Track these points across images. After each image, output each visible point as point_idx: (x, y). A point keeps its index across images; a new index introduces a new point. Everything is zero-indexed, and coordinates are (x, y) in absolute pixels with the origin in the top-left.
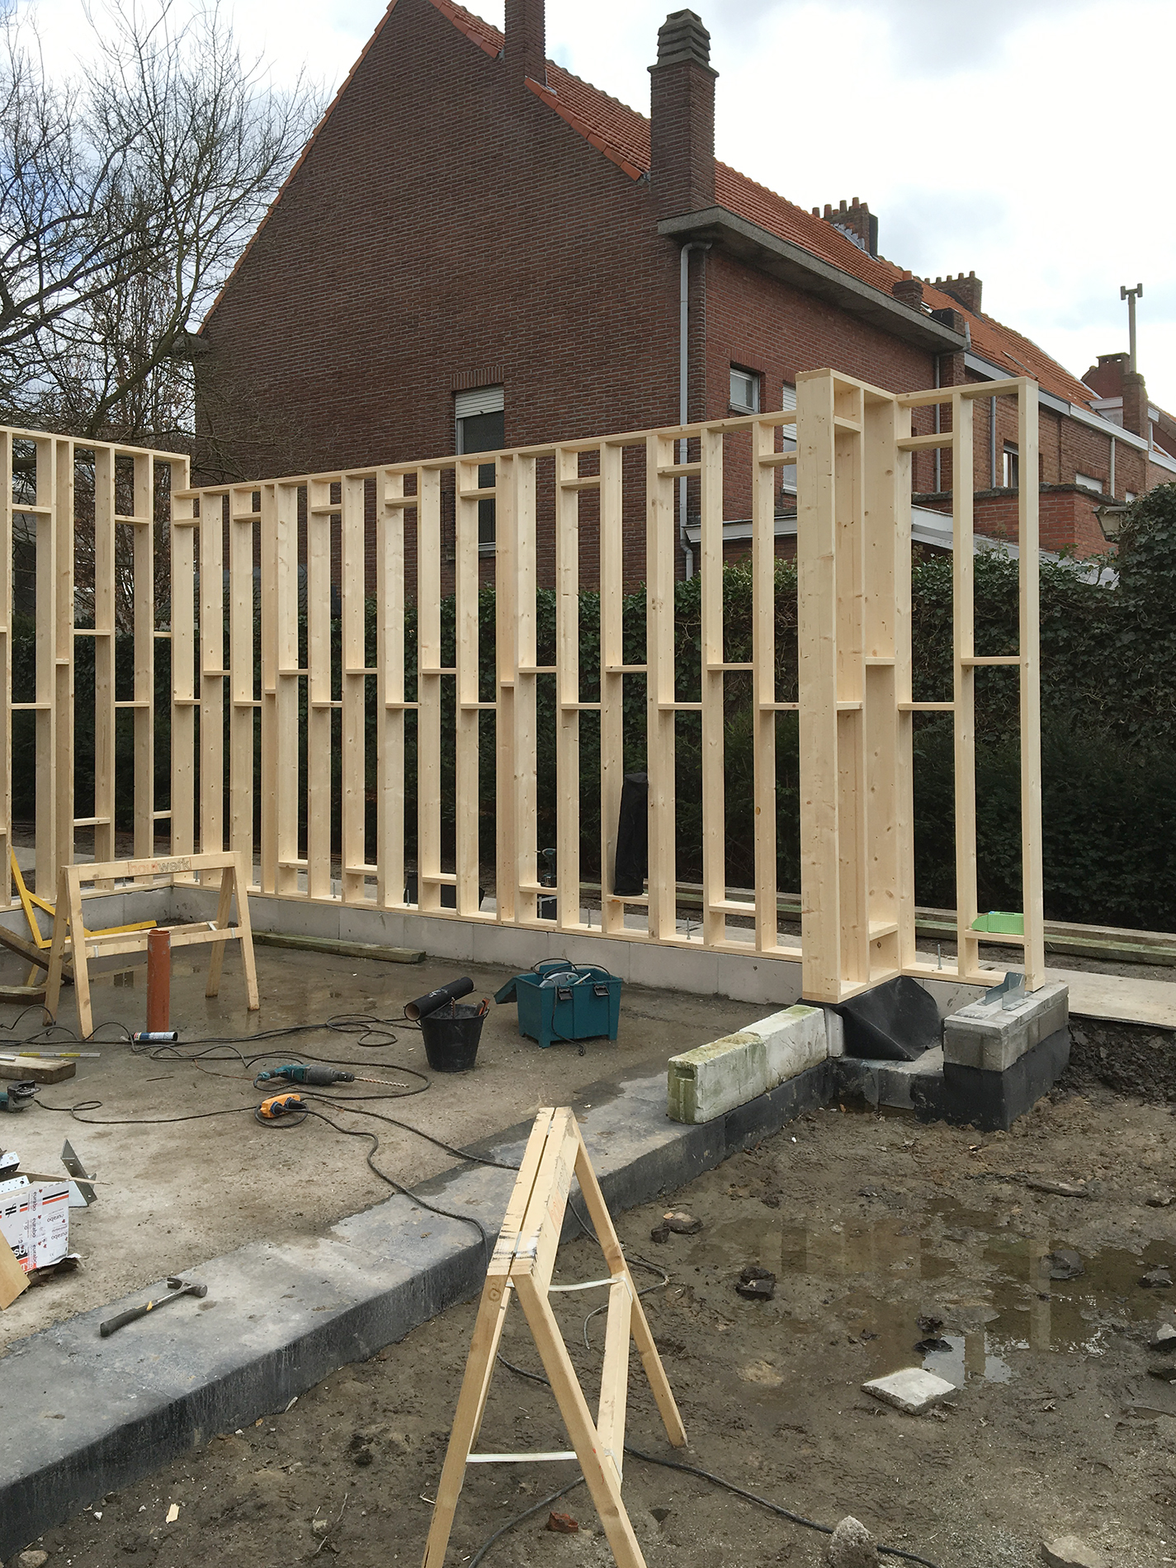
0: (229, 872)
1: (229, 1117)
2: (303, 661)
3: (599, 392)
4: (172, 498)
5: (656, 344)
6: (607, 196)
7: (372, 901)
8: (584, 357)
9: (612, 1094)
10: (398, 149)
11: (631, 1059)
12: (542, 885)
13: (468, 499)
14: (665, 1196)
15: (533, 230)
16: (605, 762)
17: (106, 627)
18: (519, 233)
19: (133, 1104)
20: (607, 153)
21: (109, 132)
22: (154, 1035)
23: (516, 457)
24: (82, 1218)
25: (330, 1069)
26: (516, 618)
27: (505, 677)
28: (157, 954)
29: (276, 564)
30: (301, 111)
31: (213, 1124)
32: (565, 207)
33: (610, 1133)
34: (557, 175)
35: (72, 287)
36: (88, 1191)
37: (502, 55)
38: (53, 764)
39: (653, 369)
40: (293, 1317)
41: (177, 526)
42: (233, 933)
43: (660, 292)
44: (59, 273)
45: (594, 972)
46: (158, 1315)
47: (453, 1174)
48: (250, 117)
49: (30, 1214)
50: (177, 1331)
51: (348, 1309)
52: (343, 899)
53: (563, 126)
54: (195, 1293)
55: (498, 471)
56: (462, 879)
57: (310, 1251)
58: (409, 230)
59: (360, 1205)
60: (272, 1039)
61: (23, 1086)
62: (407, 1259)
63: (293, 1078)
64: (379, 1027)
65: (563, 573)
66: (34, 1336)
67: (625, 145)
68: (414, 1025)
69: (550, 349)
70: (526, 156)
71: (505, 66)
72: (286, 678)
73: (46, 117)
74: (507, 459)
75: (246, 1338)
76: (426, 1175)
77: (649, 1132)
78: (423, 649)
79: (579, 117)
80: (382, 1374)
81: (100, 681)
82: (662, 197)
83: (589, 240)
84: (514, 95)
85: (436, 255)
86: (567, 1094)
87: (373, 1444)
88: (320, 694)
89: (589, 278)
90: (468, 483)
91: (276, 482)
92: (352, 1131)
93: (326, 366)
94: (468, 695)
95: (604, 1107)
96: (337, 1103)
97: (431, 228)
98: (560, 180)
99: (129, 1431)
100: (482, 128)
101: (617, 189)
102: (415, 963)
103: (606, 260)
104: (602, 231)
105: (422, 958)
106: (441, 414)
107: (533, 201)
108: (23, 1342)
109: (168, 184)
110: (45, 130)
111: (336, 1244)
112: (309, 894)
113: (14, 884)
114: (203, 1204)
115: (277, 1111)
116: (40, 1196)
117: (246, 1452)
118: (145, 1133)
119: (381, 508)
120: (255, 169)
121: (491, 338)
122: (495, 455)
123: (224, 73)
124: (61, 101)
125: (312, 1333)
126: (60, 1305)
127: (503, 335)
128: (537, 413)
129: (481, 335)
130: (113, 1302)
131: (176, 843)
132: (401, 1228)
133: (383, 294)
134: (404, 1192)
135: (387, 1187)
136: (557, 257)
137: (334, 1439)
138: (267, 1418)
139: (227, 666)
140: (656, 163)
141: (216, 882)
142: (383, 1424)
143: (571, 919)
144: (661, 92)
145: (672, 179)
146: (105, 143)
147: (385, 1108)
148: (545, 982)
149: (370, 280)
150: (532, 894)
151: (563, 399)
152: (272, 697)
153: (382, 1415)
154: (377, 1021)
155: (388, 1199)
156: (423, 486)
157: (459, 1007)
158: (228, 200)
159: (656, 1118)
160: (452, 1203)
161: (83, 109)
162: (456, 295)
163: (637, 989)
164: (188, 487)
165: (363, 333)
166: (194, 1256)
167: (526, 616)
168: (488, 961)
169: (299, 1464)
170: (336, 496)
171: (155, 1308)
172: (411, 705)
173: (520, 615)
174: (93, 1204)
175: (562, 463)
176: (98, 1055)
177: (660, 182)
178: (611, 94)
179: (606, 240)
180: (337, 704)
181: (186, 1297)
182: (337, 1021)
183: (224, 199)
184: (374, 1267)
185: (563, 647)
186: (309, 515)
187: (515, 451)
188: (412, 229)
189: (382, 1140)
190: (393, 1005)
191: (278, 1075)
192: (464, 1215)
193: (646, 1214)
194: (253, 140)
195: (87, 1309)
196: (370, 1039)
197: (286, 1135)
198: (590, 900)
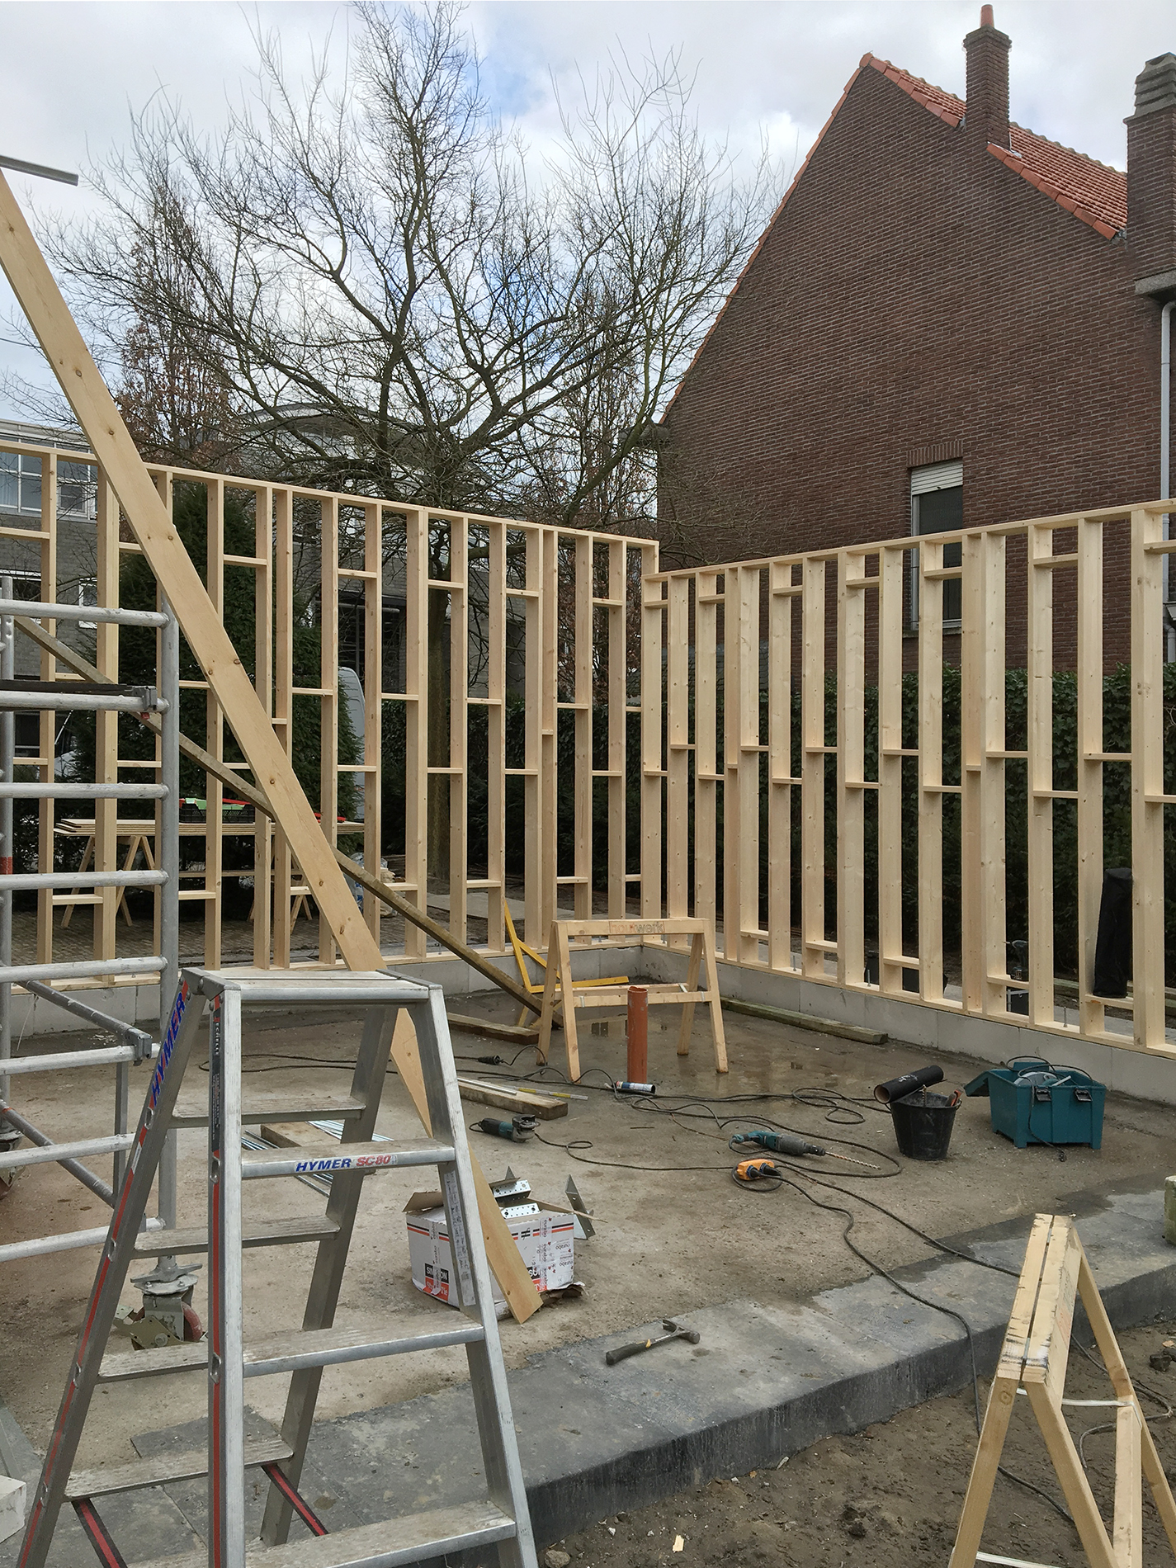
0: (698, 939)
1: (707, 1173)
2: (764, 738)
3: (1067, 463)
4: (643, 581)
5: (1132, 409)
6: (1077, 258)
7: (830, 978)
8: (1051, 427)
9: (1100, 1206)
10: (855, 229)
11: (1119, 1172)
12: (1012, 978)
13: (931, 579)
14: (1163, 1322)
15: (996, 299)
16: (1082, 853)
17: (584, 701)
18: (980, 304)
19: (621, 1149)
20: (1078, 213)
21: (583, 238)
22: (634, 1086)
23: (984, 536)
24: (584, 1248)
25: (803, 1141)
26: (982, 700)
27: (970, 760)
28: (635, 1010)
29: (739, 643)
30: (761, 201)
31: (693, 1178)
32: (1030, 273)
33: (1098, 1247)
34: (1023, 241)
35: (551, 385)
36: (586, 1224)
37: (962, 124)
38: (540, 826)
39: (1130, 436)
40: (782, 1379)
41: (648, 608)
42: (701, 997)
43: (1139, 355)
44: (541, 373)
45: (1073, 1074)
46: (657, 1354)
47: (932, 1264)
48: (713, 213)
49: (542, 1240)
50: (674, 1372)
51: (835, 1381)
52: (803, 972)
53: (1029, 190)
54: (689, 1338)
55: (965, 550)
56: (925, 964)
57: (795, 1318)
58: (865, 309)
59: (839, 1280)
60: (743, 1103)
61: (525, 1119)
62: (891, 1343)
63: (766, 1145)
64: (845, 1104)
65: (1035, 654)
66: (548, 1353)
67: (1097, 203)
68: (884, 1107)
69: (1014, 420)
70: (988, 224)
71: (966, 134)
72: (747, 753)
73: (528, 230)
74: (975, 538)
75: (738, 1391)
76: (904, 1260)
77: (1143, 1253)
78: (884, 730)
79: (1046, 179)
80: (870, 1451)
81: (579, 751)
82: (1138, 255)
83: (1058, 305)
84: (975, 163)
85: (893, 331)
86: (1048, 1200)
87: (866, 1519)
88: (780, 771)
89: (1057, 345)
90: (932, 563)
91: (739, 565)
92: (827, 1204)
93: (780, 449)
94: (930, 777)
95: (1092, 1219)
96: (810, 1175)
97: (888, 306)
98: (1024, 246)
99: (637, 1457)
100: (941, 199)
101: (1089, 250)
102: (876, 1044)
103: (1076, 325)
104: (1072, 295)
105: (884, 1040)
106: (897, 491)
107: (996, 270)
108: (540, 1357)
109: (636, 282)
110: (528, 241)
111: (817, 1314)
112: (770, 965)
113: (507, 932)
114: (691, 1255)
115: (753, 1175)
116: (550, 1225)
117: (743, 1502)
118: (631, 1177)
119: (841, 589)
120: (718, 260)
121: (949, 412)
122: (962, 534)
123: (689, 172)
124: (542, 212)
125: (801, 1398)
126: (569, 1328)
127: (962, 409)
128: (998, 486)
129: (939, 409)
130: (615, 1334)
131: (645, 906)
132: (882, 1309)
133: (838, 374)
134: (882, 1274)
135: (865, 1267)
136: (1022, 325)
137: (827, 1505)
138: (761, 1471)
139: (691, 740)
140: (1132, 220)
141: (685, 946)
142: (875, 1501)
143: (1045, 1016)
144: (1138, 143)
145: (1152, 235)
146: (580, 248)
147: (857, 1186)
148: (1020, 1079)
149: (825, 361)
150: (1001, 986)
151: (1027, 472)
152: (734, 771)
153: (872, 1492)
154: (844, 1098)
155: (867, 1278)
156: (885, 567)
157: (929, 1095)
158: (691, 294)
159: (1151, 1238)
160: (933, 1294)
161: (561, 220)
162: (914, 370)
163: (1121, 1098)
164: (657, 571)
165: (818, 414)
166: (685, 1303)
167: (993, 698)
168: (953, 1050)
169: (794, 1522)
170: (797, 577)
171: (653, 1346)
172: (871, 785)
173: (987, 697)
174: (591, 1238)
175: (1035, 539)
176: (586, 1098)
177: (1138, 239)
178: (1079, 151)
179: (1076, 304)
180: (797, 781)
181: (681, 1341)
182: (801, 1093)
183: (688, 292)
184: (859, 1344)
185: (1035, 731)
186: (771, 596)
187: (983, 530)
188: (868, 307)
189: (856, 1218)
190: (858, 1083)
191: (752, 1139)
192: (947, 1308)
193: (1143, 1338)
194: (715, 233)
195: (593, 1336)
196: (836, 1115)
197: (764, 1198)
198: (1065, 998)
